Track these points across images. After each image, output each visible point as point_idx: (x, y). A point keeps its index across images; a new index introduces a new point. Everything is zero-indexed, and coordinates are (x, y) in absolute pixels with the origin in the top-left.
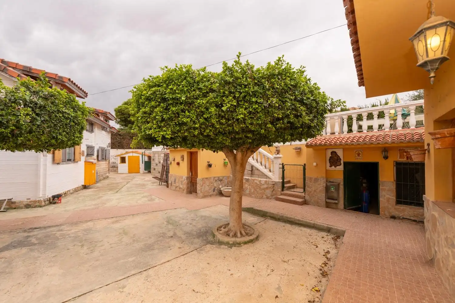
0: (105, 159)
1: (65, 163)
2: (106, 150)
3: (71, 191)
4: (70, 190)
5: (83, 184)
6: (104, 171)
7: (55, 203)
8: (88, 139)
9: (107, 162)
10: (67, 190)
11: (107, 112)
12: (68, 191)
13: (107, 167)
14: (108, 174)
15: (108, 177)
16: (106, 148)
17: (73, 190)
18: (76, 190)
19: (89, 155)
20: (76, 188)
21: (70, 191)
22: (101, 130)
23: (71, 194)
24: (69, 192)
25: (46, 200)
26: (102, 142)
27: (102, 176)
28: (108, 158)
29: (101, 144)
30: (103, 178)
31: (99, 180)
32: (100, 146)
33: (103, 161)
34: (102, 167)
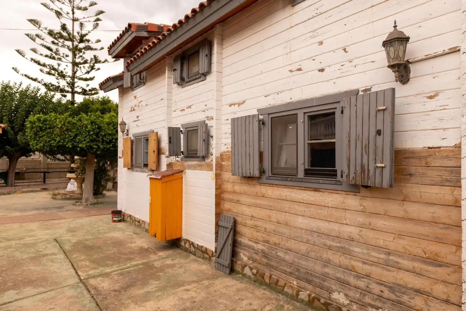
3: (146, 226)
21: (145, 223)
23: (146, 230)
24: (143, 225)
26: (300, 70)
27: (309, 282)
28: (362, 166)
29: (283, 91)
30: (303, 295)
31: (257, 272)
32: (265, 103)
33: (316, 190)
34: (301, 222)
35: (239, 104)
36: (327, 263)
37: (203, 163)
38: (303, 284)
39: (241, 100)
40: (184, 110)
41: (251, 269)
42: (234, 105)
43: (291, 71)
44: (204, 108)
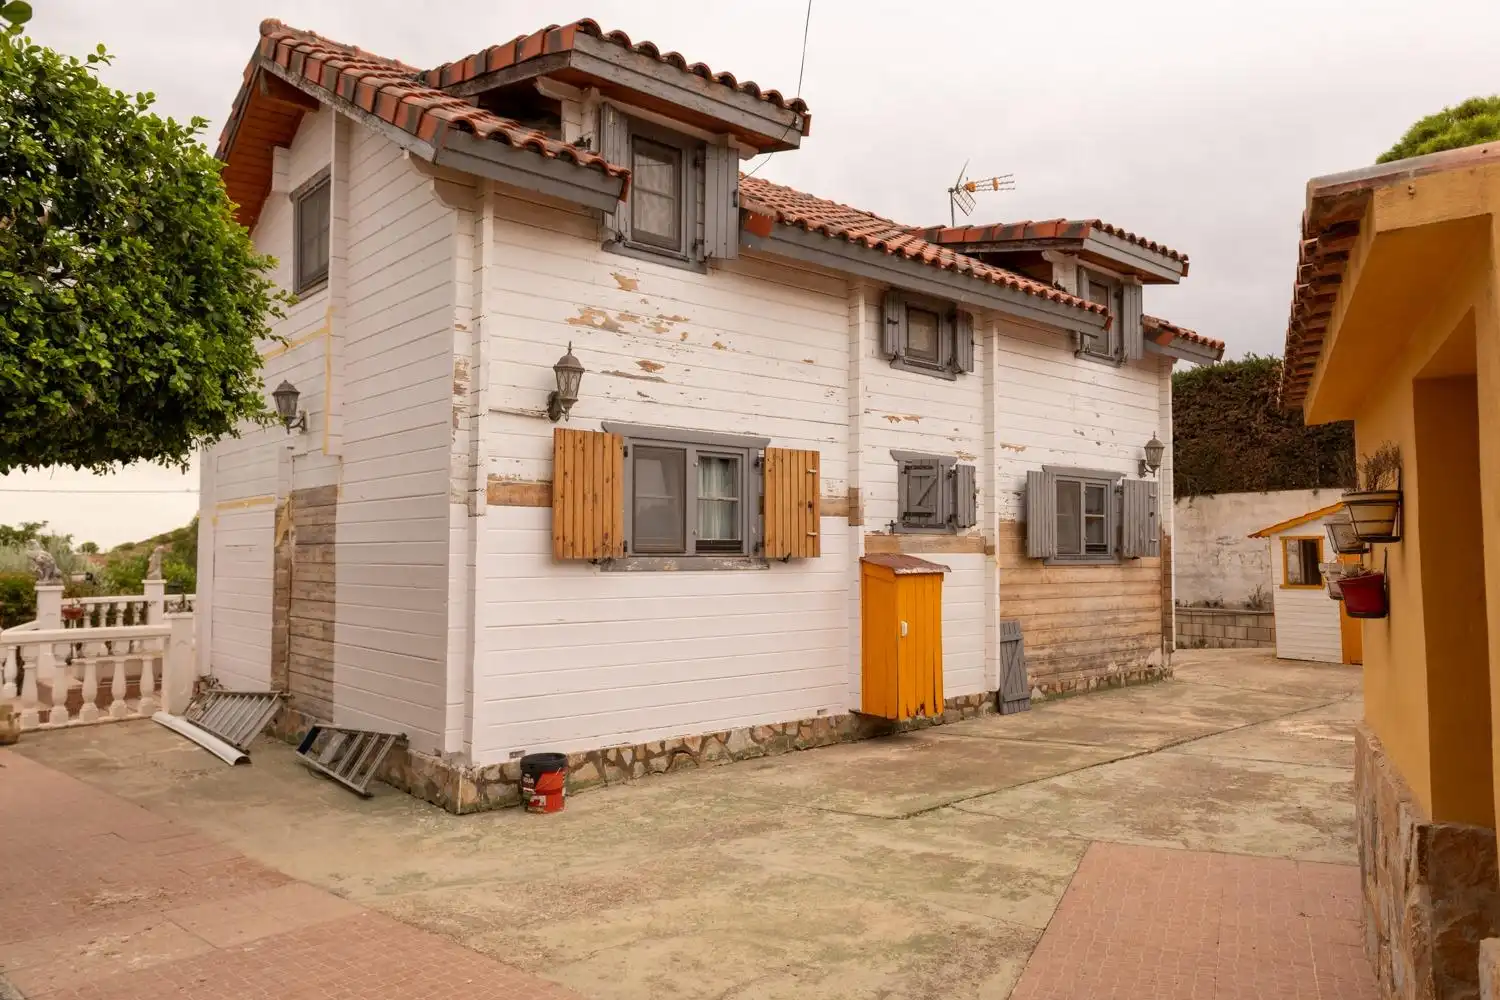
0: (1119, 550)
1: (672, 562)
2: (1120, 491)
3: (735, 745)
4: (728, 735)
5: (858, 706)
6: (1110, 631)
7: (528, 805)
8: (916, 419)
9: (1152, 574)
10: (698, 731)
11: (1079, 227)
12: (705, 739)
13: (1153, 609)
14: (1156, 658)
15: (1152, 677)
16: (1133, 476)
17: (760, 734)
18: (785, 741)
19: (914, 520)
20: (785, 725)
21: (723, 738)
22: (1068, 358)
23: (738, 758)
24: (713, 749)
25: (494, 775)
26: (1082, 434)
27: (1091, 667)
28: (1140, 541)
29: (1068, 452)
30: (1093, 683)
31: (1048, 688)
32: (1051, 460)
33: (1096, 566)
34: (1087, 604)
35: (1018, 450)
36: (1104, 639)
37: (951, 538)
38: (1089, 671)
39: (1020, 443)
40: (898, 420)
41: (1040, 687)
42: (1010, 447)
43: (1075, 431)
44: (953, 433)
